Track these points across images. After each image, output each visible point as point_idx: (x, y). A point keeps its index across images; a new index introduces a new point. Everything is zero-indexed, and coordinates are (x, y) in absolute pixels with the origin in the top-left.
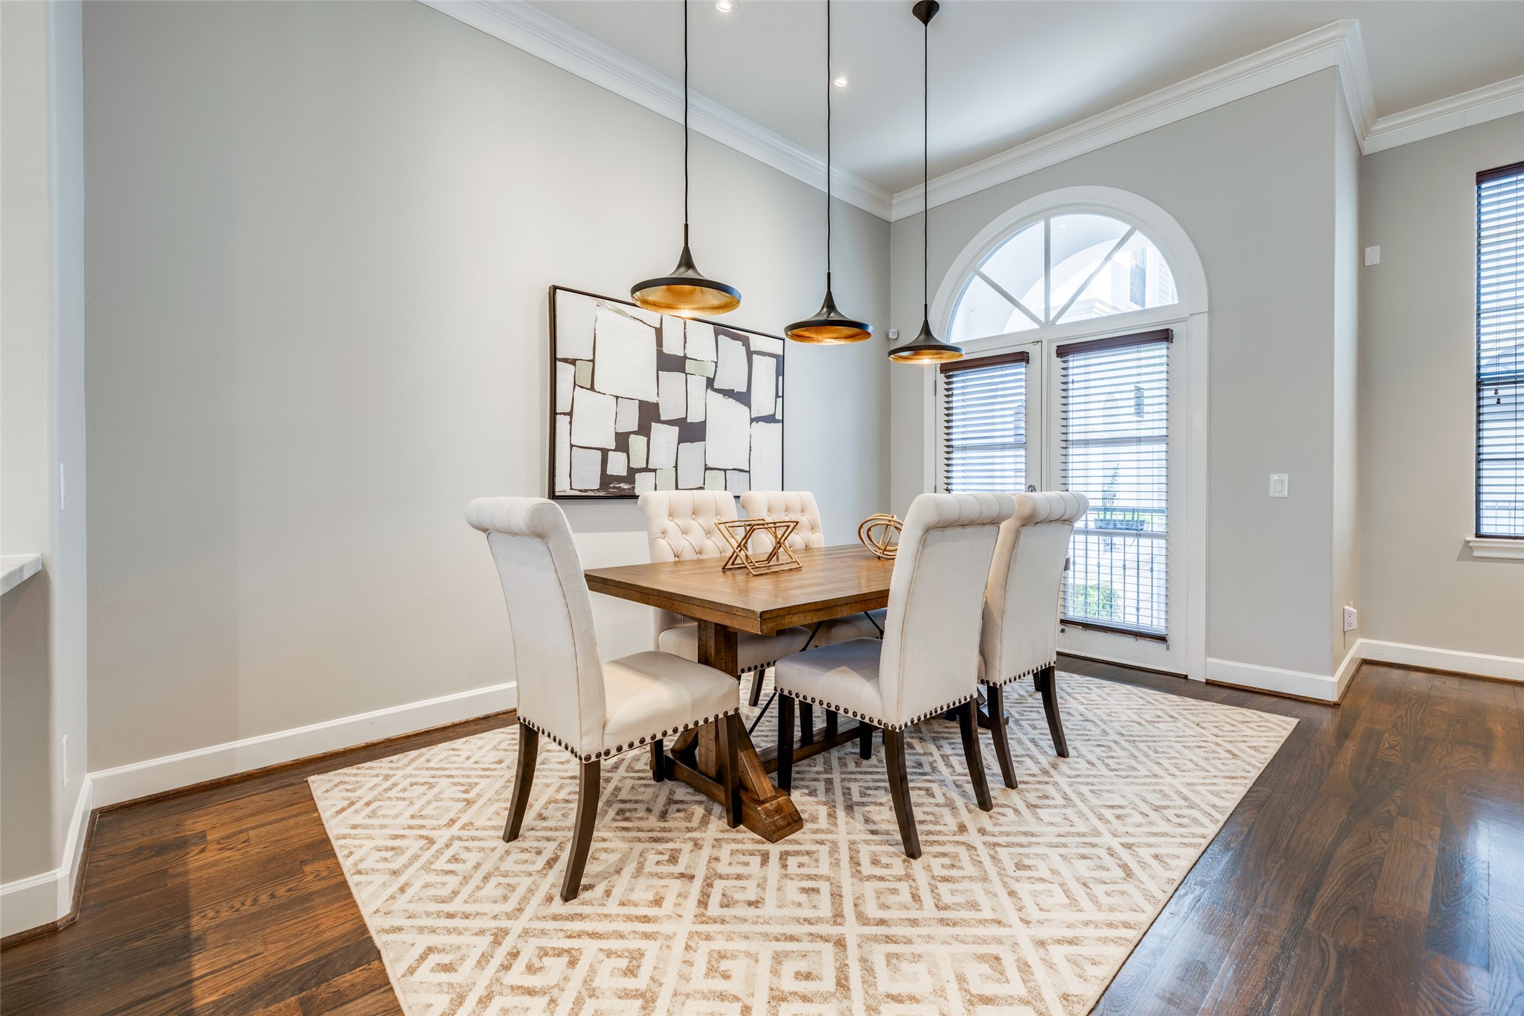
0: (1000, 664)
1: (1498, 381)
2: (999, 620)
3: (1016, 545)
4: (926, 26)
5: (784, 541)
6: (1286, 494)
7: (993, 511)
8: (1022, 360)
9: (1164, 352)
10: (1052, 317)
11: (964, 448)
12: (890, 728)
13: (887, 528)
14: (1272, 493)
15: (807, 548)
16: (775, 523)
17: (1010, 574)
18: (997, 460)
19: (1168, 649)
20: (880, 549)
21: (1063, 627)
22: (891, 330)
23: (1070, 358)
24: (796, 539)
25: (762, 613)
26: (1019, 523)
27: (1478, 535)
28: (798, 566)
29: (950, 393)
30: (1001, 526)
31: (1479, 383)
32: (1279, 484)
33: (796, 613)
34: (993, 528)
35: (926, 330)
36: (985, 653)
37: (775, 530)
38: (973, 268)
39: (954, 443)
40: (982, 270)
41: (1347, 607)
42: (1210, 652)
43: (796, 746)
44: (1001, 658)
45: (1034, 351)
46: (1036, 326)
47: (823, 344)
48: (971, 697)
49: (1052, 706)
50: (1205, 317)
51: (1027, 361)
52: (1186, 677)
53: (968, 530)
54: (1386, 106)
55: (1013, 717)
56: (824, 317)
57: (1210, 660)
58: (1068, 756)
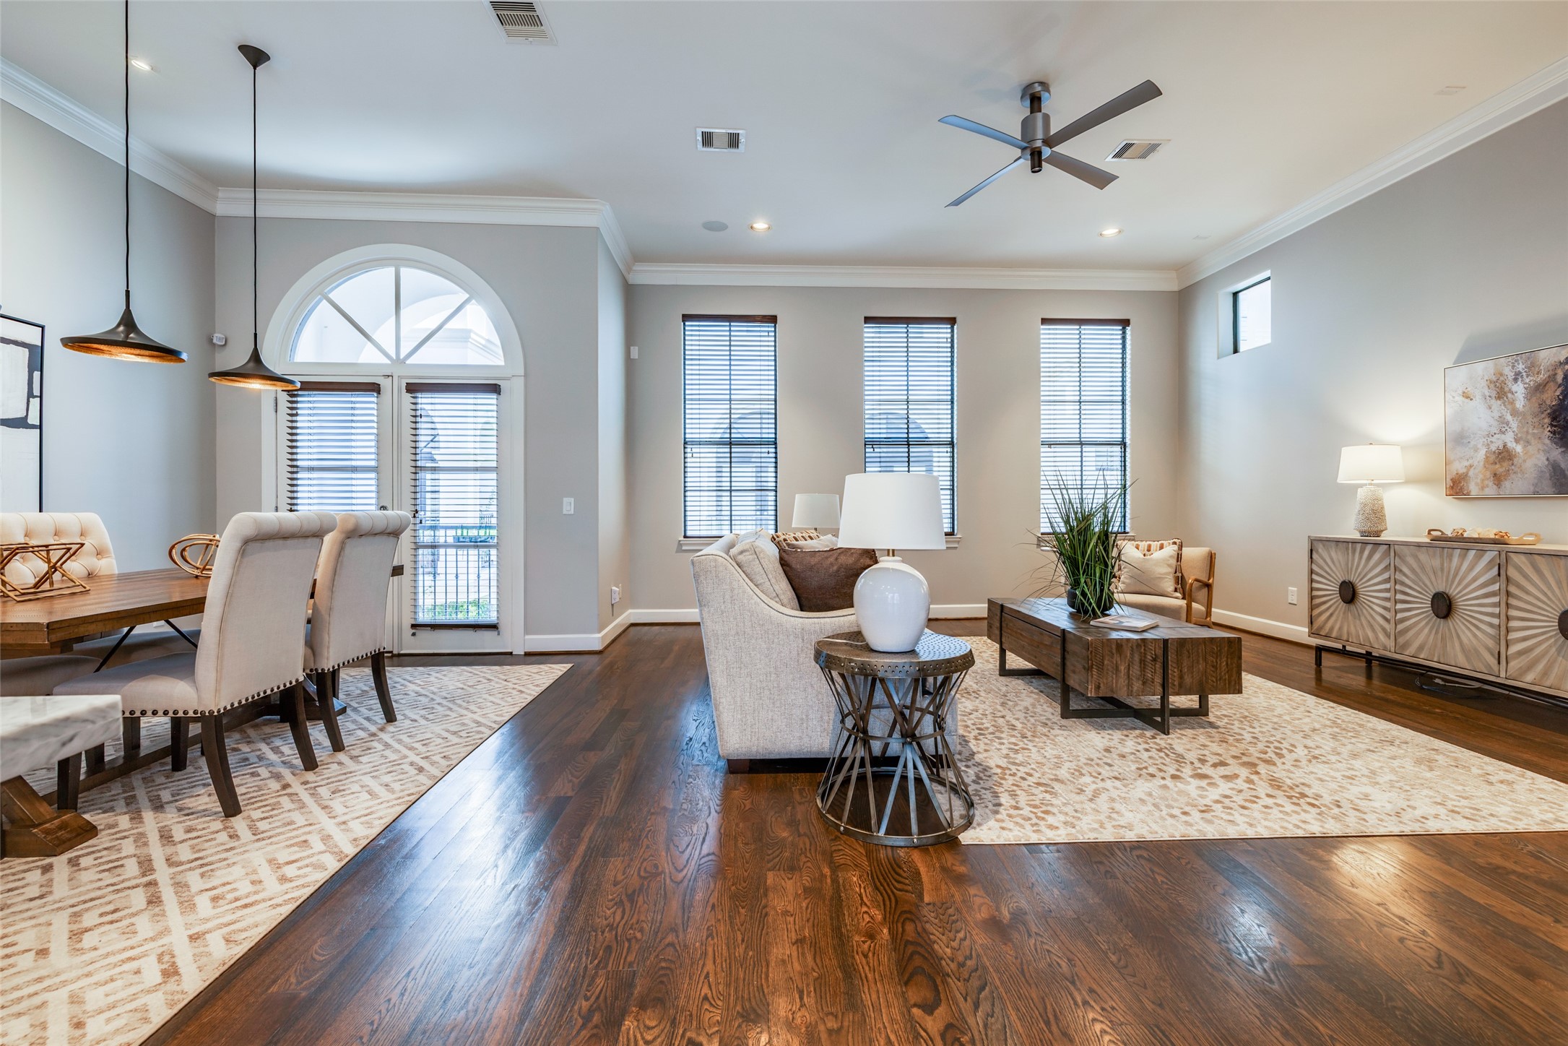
0: (328, 652)
1: (693, 443)
2: (326, 617)
3: (342, 553)
4: (255, 69)
5: (62, 565)
6: (572, 512)
7: (315, 526)
8: (373, 391)
9: (494, 401)
10: (402, 356)
11: (311, 469)
12: (207, 714)
13: (207, 547)
14: (565, 512)
15: (90, 576)
16: (47, 546)
17: (336, 577)
18: (354, 482)
19: (499, 634)
20: (198, 568)
21: (414, 631)
22: (216, 335)
23: (419, 395)
24: (75, 567)
25: (48, 624)
26: (343, 536)
27: (685, 537)
28: (84, 590)
29: (294, 412)
30: (325, 539)
31: (685, 443)
32: (568, 505)
33: (93, 622)
34: (317, 540)
35: (256, 357)
36: (312, 644)
37: (48, 554)
38: (320, 291)
39: (299, 463)
40: (331, 296)
41: (614, 588)
42: (527, 631)
43: (82, 777)
44: (328, 648)
45: (385, 384)
46: (388, 362)
47: (118, 358)
48: (297, 680)
49: (383, 688)
50: (522, 380)
51: (379, 392)
52: (511, 653)
53: (289, 542)
54: (639, 257)
55: (350, 706)
56: (121, 337)
57: (527, 637)
58: (396, 720)
